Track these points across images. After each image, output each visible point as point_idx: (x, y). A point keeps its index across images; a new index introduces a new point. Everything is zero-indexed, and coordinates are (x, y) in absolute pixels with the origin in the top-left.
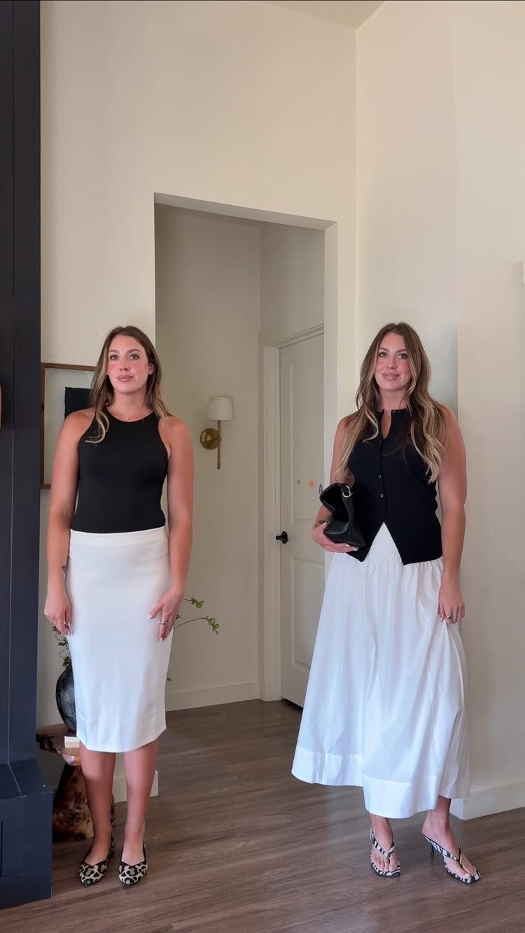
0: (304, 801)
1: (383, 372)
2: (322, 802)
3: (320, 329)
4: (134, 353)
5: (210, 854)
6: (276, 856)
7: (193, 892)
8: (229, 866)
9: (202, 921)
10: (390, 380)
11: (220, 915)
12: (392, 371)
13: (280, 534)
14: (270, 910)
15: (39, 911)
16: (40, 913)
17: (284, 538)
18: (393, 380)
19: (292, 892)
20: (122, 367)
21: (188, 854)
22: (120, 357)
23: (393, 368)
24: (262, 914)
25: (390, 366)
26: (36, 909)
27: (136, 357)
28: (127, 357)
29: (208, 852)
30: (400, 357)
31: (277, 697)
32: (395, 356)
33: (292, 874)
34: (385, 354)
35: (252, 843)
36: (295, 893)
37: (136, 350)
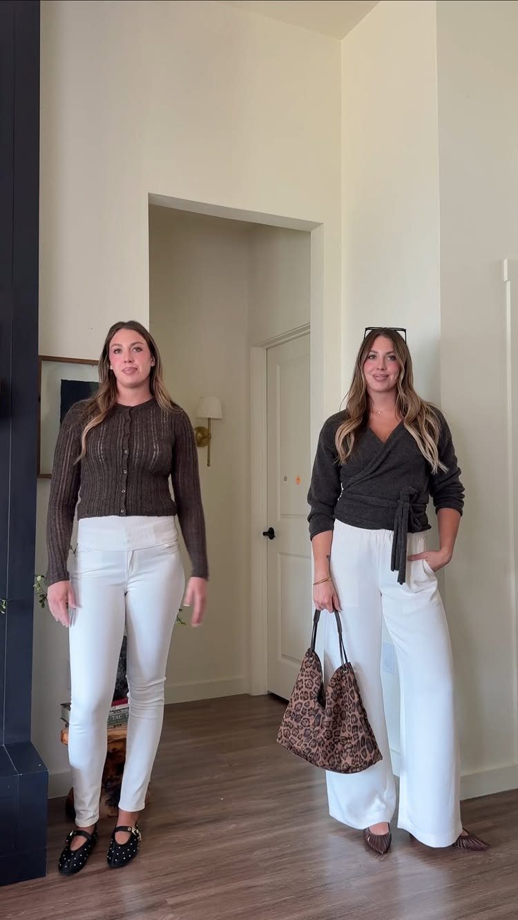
0: (292, 787)
1: (374, 373)
2: (310, 787)
3: (304, 329)
4: (136, 346)
5: (202, 835)
6: (265, 836)
7: (187, 870)
8: (220, 846)
9: (196, 896)
10: (378, 381)
11: (212, 891)
12: (382, 373)
13: (267, 531)
14: (261, 886)
15: (34, 888)
16: (34, 891)
17: (270, 534)
18: (381, 381)
19: (281, 870)
20: (127, 360)
21: (180, 835)
22: (123, 351)
23: (383, 369)
24: (253, 890)
25: (380, 367)
26: (31, 886)
27: (139, 349)
28: (129, 349)
29: (200, 833)
30: (389, 358)
31: (263, 692)
32: (384, 358)
33: (281, 853)
34: (374, 357)
35: (243, 825)
36: (284, 871)
37: (139, 343)
